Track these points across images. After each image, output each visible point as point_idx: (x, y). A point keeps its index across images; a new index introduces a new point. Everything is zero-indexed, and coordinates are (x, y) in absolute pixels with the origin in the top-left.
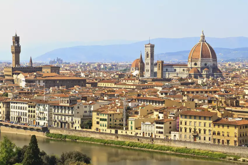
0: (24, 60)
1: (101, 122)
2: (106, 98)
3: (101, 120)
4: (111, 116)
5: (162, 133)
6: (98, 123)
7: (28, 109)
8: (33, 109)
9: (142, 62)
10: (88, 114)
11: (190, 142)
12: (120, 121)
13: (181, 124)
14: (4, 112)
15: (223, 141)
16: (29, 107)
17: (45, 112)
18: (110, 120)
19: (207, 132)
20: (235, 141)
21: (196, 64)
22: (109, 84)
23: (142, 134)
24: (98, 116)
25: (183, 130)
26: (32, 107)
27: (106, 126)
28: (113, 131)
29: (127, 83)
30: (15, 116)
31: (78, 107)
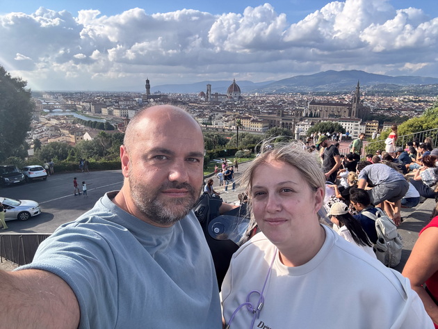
2: (197, 111)
4: (203, 119)
5: (227, 126)
12: (207, 121)
15: (255, 129)
20: (261, 130)
21: (231, 95)
22: (194, 104)
23: (218, 127)
28: (205, 126)
29: (202, 104)
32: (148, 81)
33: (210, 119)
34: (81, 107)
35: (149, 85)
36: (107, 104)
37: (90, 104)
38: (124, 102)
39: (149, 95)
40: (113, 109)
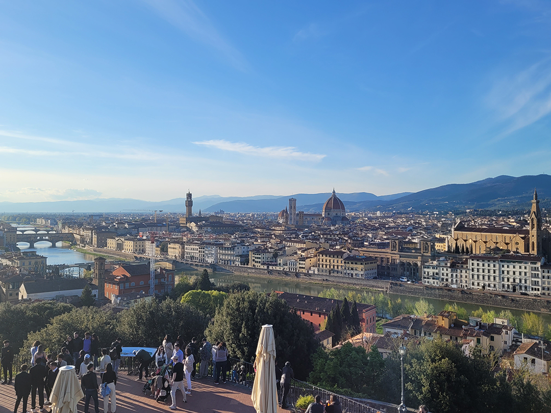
0: (195, 212)
1: (256, 260)
3: (256, 258)
4: (263, 255)
5: (304, 268)
6: (254, 260)
7: (199, 250)
8: (203, 250)
9: (287, 212)
10: (246, 253)
11: (326, 275)
12: (271, 259)
13: (319, 261)
14: (180, 252)
15: (352, 274)
16: (200, 248)
18: (263, 258)
19: (340, 267)
20: (362, 275)
21: (329, 214)
23: (288, 269)
24: (254, 255)
25: (321, 266)
26: (202, 248)
27: (260, 263)
28: (266, 267)
29: (276, 229)
30: (189, 256)
31: (238, 248)
32: (189, 195)
35: (191, 202)
37: (92, 233)
38: (148, 228)
39: (191, 217)
40: (125, 240)
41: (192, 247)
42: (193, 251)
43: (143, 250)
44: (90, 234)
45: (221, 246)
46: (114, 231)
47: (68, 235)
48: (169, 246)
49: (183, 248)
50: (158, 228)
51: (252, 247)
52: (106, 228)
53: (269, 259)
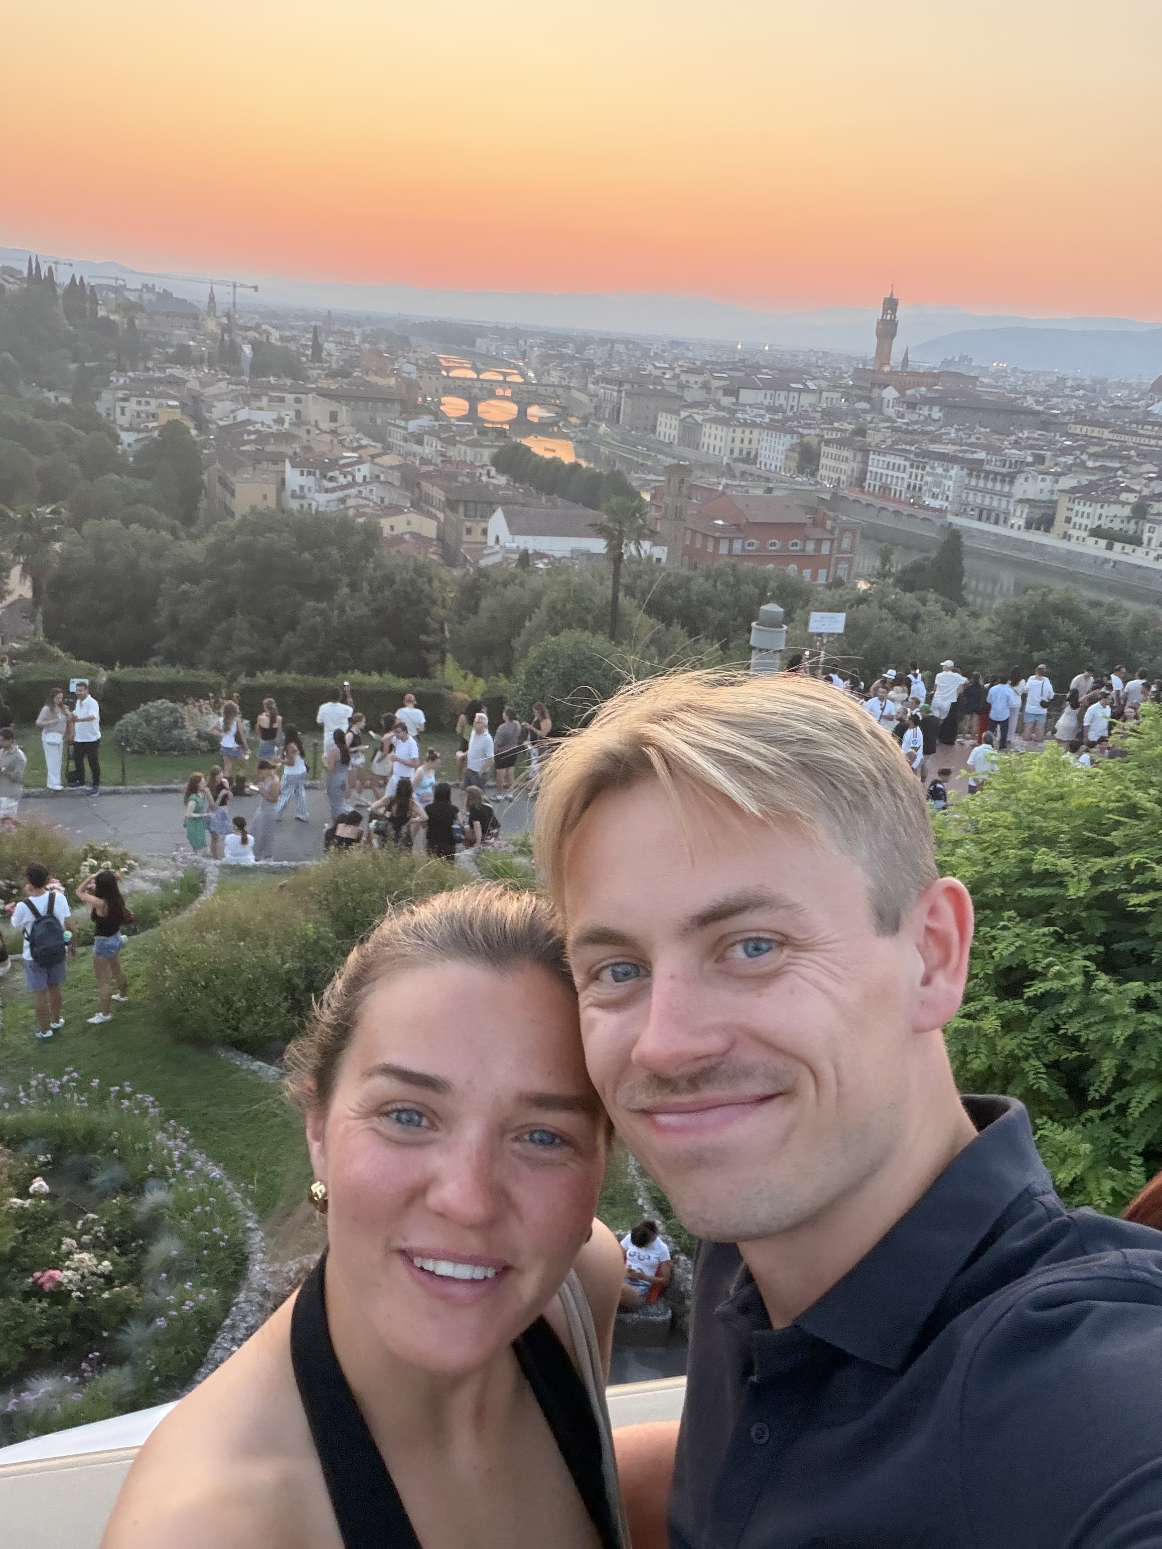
2: (1090, 464)
3: (1077, 513)
4: (1102, 507)
6: (1069, 520)
7: (909, 470)
8: (920, 472)
10: (1045, 496)
12: (1122, 522)
14: (853, 471)
16: (912, 467)
17: (947, 483)
18: (1100, 518)
22: (1096, 429)
24: (1071, 505)
26: (918, 468)
27: (1085, 530)
28: (1102, 544)
29: (1141, 432)
30: (878, 484)
31: (1026, 480)
32: (891, 305)
33: (1140, 512)
34: (584, 398)
35: (893, 323)
36: (690, 396)
37: (620, 392)
38: (763, 392)
39: (887, 369)
40: (703, 420)
41: (891, 459)
42: (890, 473)
43: (749, 453)
44: (615, 394)
45: (974, 468)
46: (673, 390)
47: (560, 391)
48: (824, 449)
49: (865, 462)
50: (792, 394)
51: (1067, 482)
52: (657, 380)
53: (1117, 521)
